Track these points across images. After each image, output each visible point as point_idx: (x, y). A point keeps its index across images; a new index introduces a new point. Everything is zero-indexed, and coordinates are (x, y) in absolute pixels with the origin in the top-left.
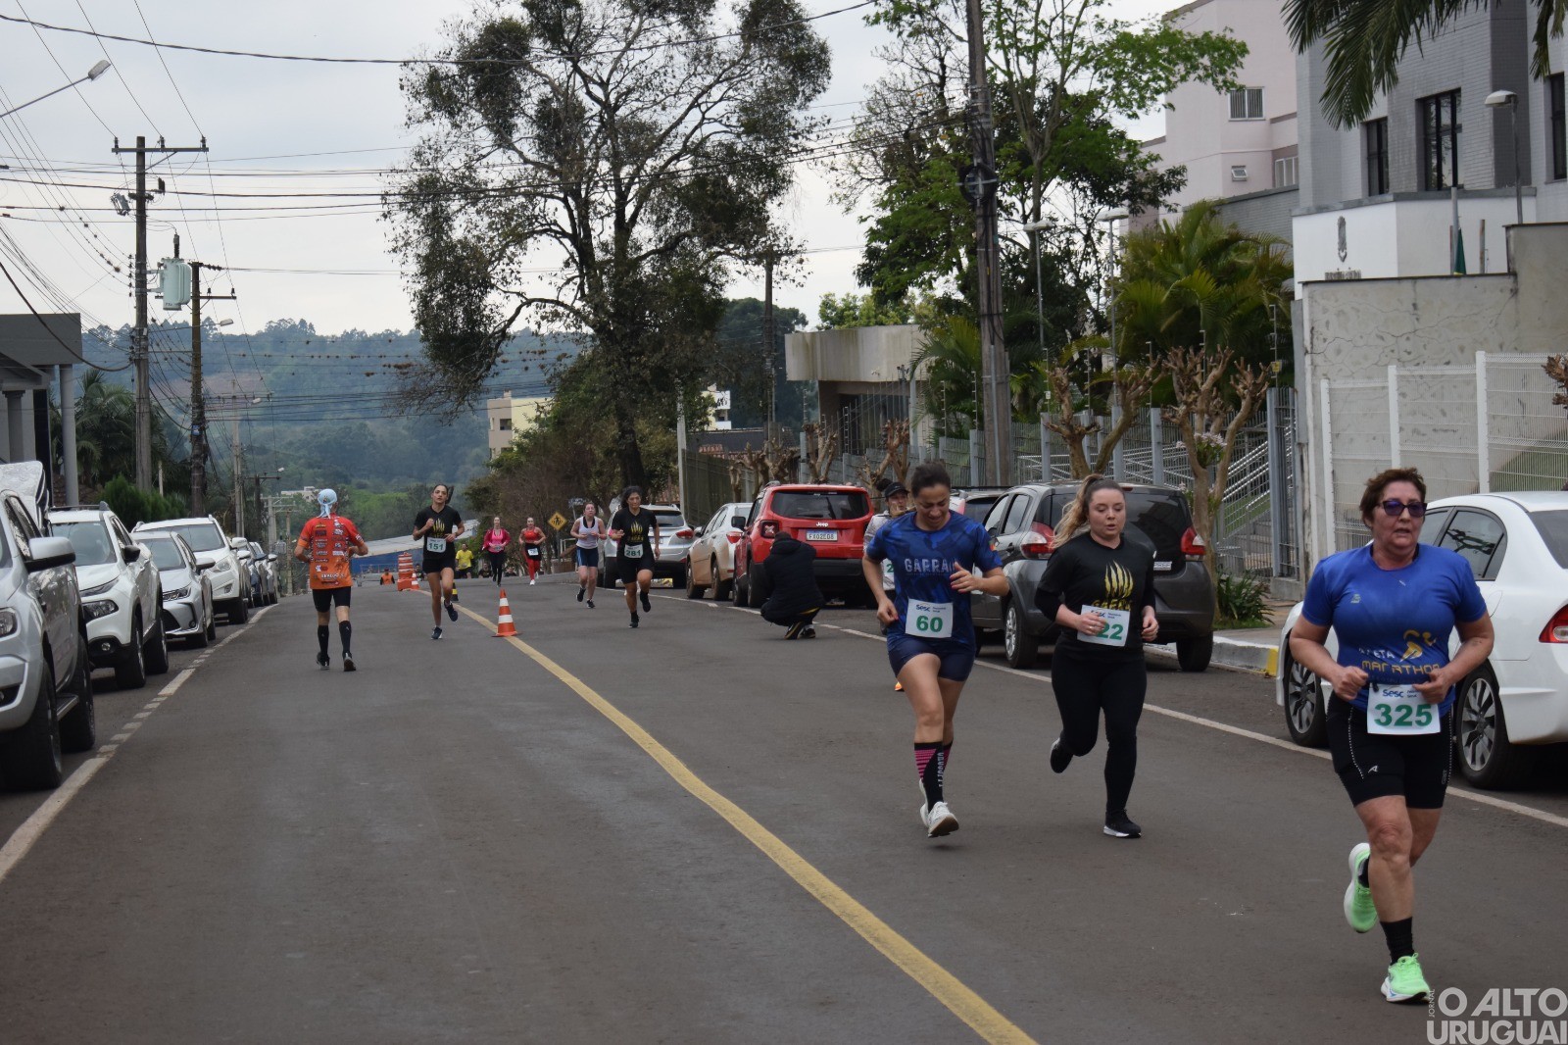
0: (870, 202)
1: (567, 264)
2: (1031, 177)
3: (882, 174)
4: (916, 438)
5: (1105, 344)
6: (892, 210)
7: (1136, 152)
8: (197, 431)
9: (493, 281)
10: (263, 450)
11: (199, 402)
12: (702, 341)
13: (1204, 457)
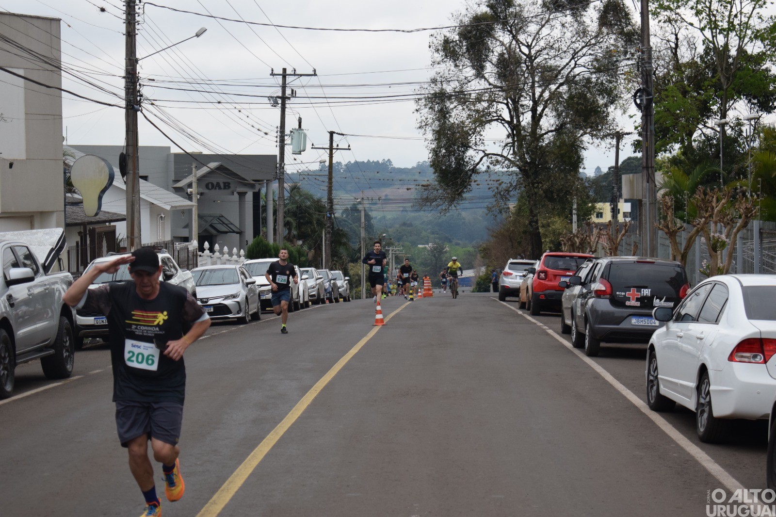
1: (506, 137)
9: (470, 144)
12: (569, 177)
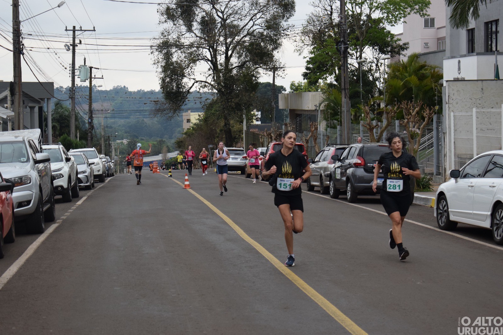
0: (307, 52)
1: (209, 70)
2: (360, 45)
3: (311, 43)
4: (320, 128)
5: (382, 99)
6: (314, 55)
7: (393, 38)
8: (90, 121)
9: (185, 75)
10: (111, 127)
11: (91, 112)
12: (252, 95)
13: (413, 136)
